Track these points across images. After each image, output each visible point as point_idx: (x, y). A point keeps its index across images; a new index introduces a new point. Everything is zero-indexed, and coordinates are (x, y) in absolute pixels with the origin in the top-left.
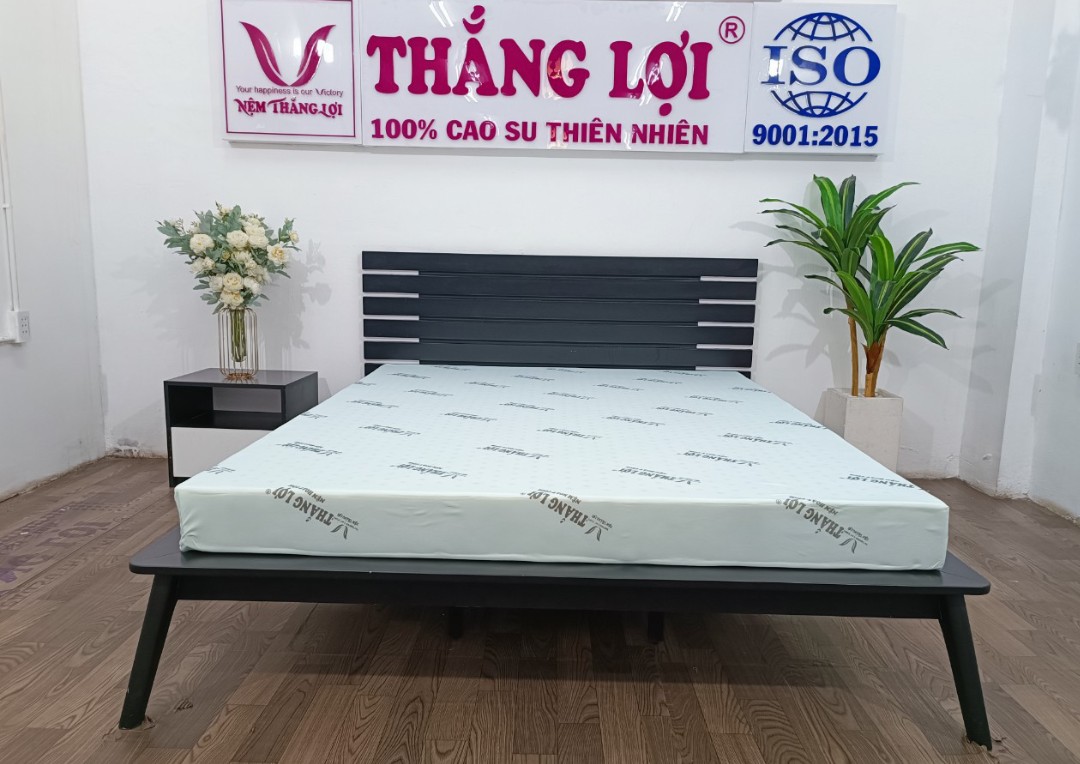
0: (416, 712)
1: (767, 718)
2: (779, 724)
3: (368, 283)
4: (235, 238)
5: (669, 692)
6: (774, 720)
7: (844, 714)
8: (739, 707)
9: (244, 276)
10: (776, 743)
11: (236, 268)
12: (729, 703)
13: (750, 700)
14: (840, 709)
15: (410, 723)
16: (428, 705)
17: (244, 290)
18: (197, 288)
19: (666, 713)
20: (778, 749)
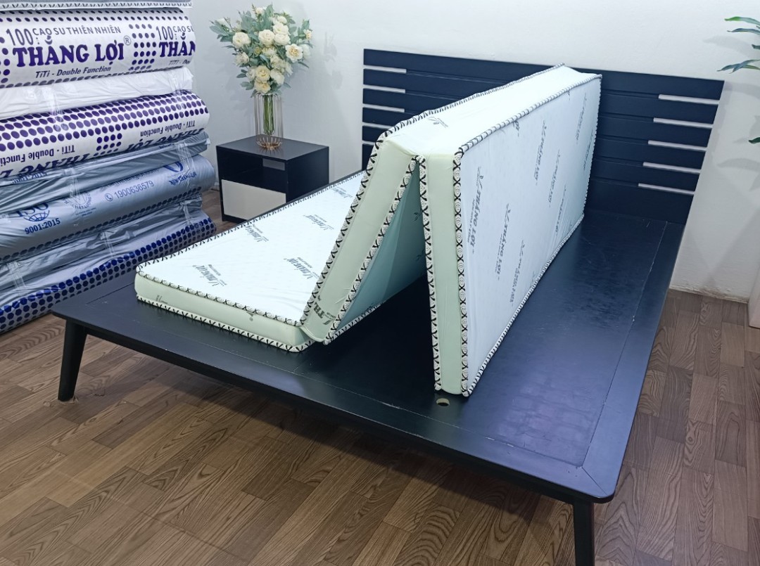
0: (215, 439)
1: (436, 524)
2: (440, 533)
3: (369, 77)
4: (265, 36)
5: (389, 479)
6: (439, 527)
7: (502, 541)
8: (425, 509)
9: (271, 69)
10: (421, 546)
11: (264, 62)
12: (422, 503)
13: (440, 505)
14: (502, 537)
15: (205, 447)
16: (226, 437)
17: (271, 80)
18: (239, 76)
19: (368, 496)
20: (418, 552)
